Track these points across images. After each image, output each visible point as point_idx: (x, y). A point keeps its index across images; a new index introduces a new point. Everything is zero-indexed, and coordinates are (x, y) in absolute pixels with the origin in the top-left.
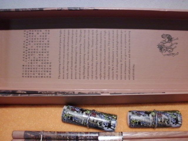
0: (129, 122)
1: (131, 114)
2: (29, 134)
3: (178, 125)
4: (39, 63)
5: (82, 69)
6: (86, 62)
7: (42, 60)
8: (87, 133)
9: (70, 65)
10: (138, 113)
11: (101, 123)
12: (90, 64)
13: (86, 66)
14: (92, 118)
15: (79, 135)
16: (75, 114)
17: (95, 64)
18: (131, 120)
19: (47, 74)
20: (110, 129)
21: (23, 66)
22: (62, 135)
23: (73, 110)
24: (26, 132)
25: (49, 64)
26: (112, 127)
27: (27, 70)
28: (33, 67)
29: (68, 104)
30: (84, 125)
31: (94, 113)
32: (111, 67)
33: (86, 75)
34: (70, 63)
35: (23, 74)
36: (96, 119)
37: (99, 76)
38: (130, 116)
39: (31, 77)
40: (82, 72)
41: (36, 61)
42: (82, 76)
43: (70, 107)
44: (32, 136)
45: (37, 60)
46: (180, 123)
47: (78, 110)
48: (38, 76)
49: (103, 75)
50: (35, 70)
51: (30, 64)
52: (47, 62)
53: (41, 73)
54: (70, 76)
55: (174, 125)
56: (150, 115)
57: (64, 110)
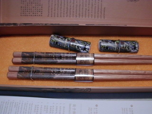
0: (99, 47)
1: (101, 41)
2: (25, 54)
3: (135, 51)
4: (34, 5)
5: (66, 9)
6: (69, 5)
7: (36, 3)
8: (68, 53)
9: (56, 7)
10: (107, 41)
11: (78, 47)
12: (72, 6)
13: (69, 8)
14: (72, 43)
15: (62, 55)
16: (60, 40)
17: (75, 6)
18: (100, 45)
19: (39, 13)
20: (85, 51)
21: (21, 7)
22: (50, 55)
23: (58, 37)
24: (23, 52)
25: (41, 6)
26: (87, 50)
27: (24, 10)
28: (29, 8)
29: (54, 34)
30: (66, 49)
31: (73, 40)
32: (88, 9)
33: (69, 14)
34: (57, 5)
35: (21, 13)
36: (74, 44)
37: (78, 15)
38: (100, 43)
39: (27, 15)
40: (66, 12)
41: (31, 4)
42: (65, 15)
43: (56, 35)
44: (28, 55)
45: (32, 3)
46: (137, 49)
47: (62, 37)
48: (32, 14)
49: (81, 14)
50: (30, 10)
51: (26, 6)
52: (39, 4)
53: (34, 12)
54: (56, 15)
55: (132, 51)
56: (115, 42)
57: (52, 37)
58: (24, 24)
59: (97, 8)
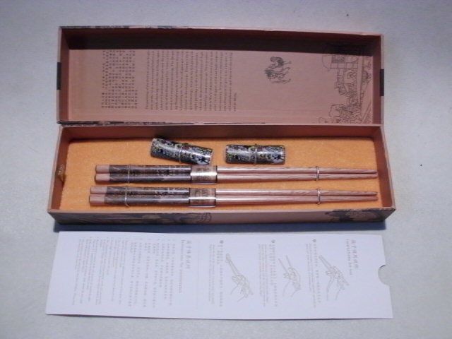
0: (225, 156)
1: (228, 147)
2: (115, 168)
3: (280, 160)
4: (123, 90)
5: (174, 97)
6: (179, 90)
7: (126, 87)
8: (178, 166)
9: (159, 94)
10: (236, 147)
11: (194, 156)
12: (184, 91)
13: (179, 95)
14: (184, 151)
15: (170, 169)
16: (166, 147)
17: (189, 93)
18: (227, 153)
19: (132, 104)
20: (204, 163)
21: (103, 94)
22: (152, 169)
23: (164, 143)
24: (111, 166)
25: (135, 92)
26: (206, 161)
27: (108, 98)
28: (115, 95)
29: (158, 137)
30: (175, 159)
31: (186, 147)
32: (209, 96)
33: (179, 105)
34: (160, 91)
35: (102, 104)
36: (188, 152)
37: (193, 107)
38: (227, 150)
39: (112, 107)
40: (174, 101)
41: (118, 89)
42: (174, 106)
43: (160, 140)
44: (118, 169)
45: (120, 87)
46: (282, 158)
47: (169, 142)
48: (121, 105)
49: (198, 105)
50: (117, 99)
51: (111, 92)
52: (132, 89)
53: (124, 102)
54: (159, 106)
55: (275, 161)
56: (249, 149)
57: (154, 142)
58: (112, 123)
59: (223, 95)
